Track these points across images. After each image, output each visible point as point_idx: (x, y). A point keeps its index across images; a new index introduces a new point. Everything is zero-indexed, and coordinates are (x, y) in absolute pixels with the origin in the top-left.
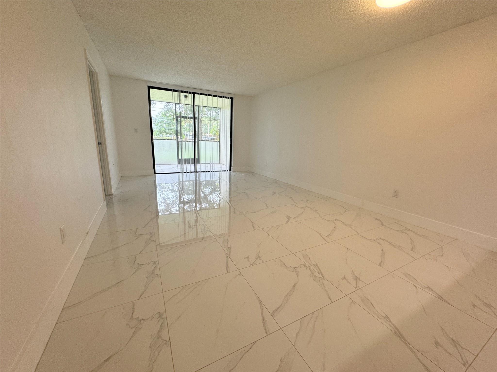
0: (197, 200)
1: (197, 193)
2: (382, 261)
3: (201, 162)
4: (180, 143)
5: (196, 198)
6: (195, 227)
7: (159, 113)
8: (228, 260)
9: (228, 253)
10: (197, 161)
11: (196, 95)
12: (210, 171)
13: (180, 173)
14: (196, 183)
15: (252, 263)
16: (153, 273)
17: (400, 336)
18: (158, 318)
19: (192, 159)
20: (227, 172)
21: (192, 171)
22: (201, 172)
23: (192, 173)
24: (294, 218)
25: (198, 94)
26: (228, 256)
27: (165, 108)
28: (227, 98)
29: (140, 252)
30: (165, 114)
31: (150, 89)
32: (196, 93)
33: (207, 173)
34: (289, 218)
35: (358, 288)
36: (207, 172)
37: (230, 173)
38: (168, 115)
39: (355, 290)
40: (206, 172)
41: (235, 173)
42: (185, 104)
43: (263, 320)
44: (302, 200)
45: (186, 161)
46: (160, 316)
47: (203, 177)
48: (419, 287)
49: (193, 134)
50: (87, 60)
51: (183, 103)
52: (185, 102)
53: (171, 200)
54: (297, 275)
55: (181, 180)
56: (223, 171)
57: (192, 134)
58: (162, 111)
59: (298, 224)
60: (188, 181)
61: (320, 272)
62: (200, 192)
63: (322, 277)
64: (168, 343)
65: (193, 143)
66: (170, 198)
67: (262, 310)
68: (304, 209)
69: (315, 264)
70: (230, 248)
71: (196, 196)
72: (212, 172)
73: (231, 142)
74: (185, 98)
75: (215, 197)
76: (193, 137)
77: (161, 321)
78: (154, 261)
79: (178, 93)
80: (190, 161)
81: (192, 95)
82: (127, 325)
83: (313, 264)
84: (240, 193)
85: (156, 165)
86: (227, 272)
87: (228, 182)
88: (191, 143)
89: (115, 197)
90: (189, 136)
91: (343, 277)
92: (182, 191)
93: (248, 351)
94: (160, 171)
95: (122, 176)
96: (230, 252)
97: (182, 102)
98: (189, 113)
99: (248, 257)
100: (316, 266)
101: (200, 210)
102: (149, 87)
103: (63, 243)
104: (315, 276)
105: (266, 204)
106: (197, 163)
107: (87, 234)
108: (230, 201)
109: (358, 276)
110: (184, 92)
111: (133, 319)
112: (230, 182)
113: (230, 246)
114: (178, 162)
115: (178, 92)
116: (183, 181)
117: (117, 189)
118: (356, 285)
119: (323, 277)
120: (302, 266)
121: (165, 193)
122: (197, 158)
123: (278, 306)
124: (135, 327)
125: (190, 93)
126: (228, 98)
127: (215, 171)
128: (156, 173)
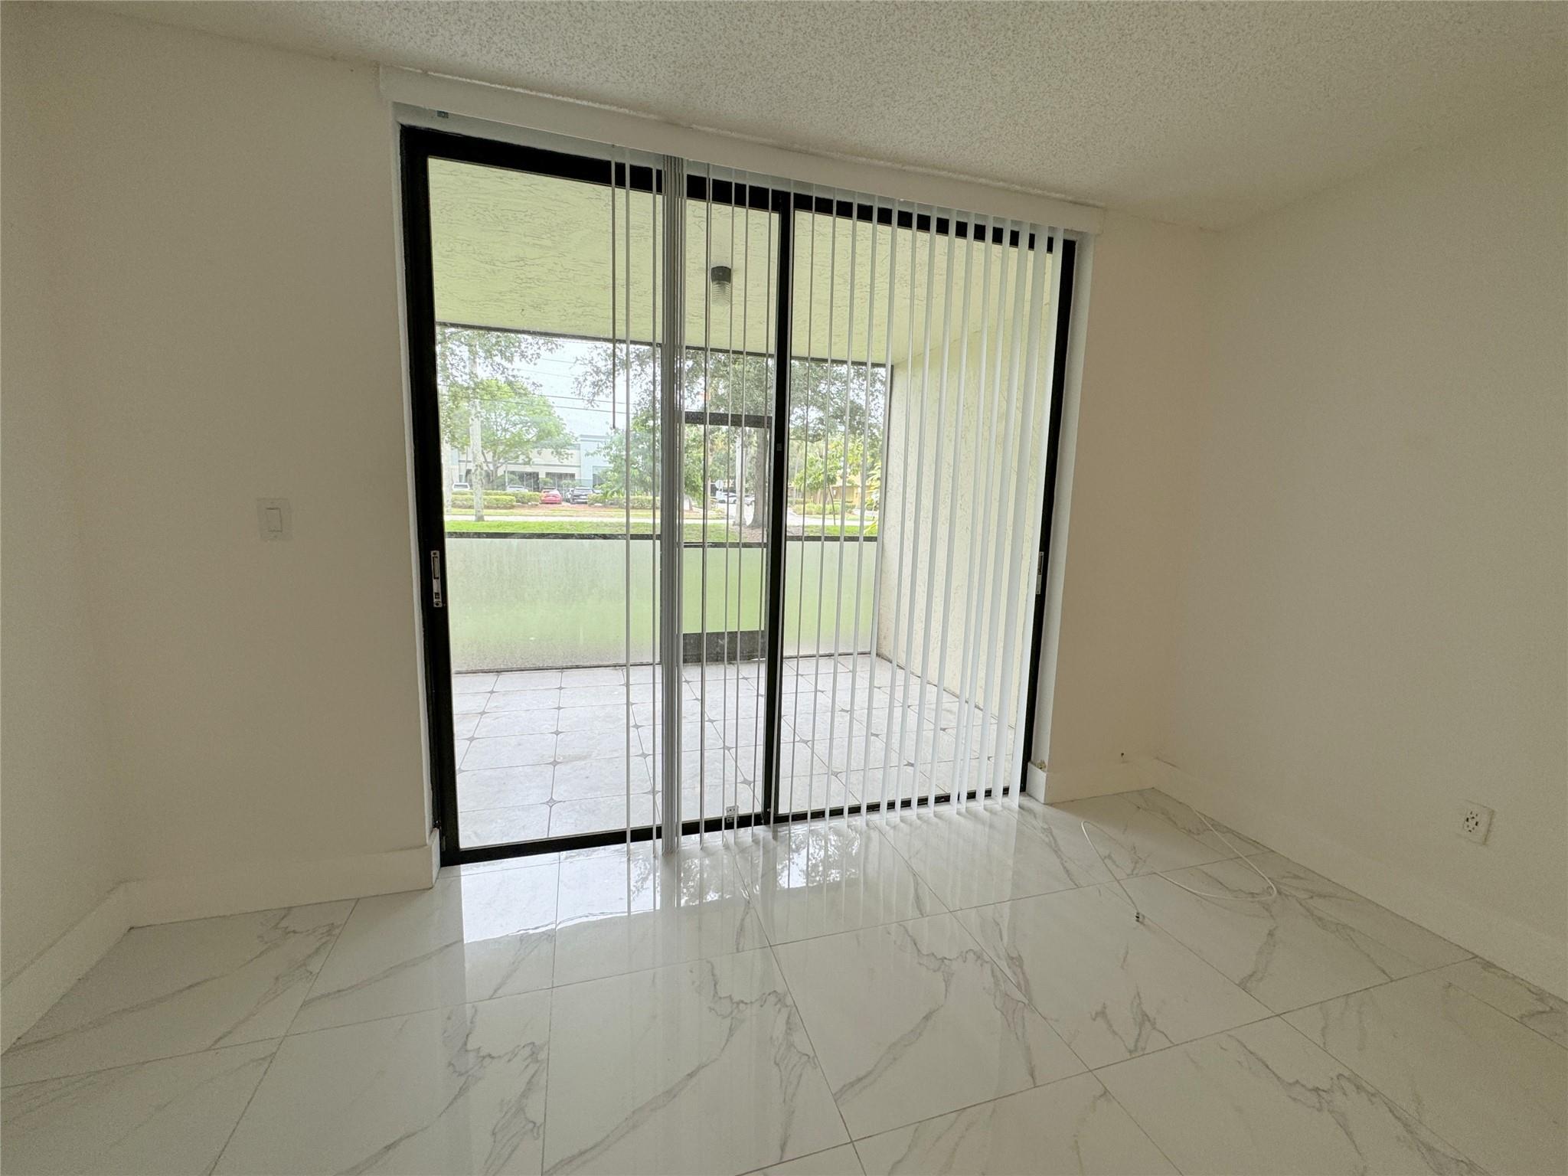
27: (643, 399)
52: (712, 335)
74: (714, 287)
79: (659, 198)
110: (710, 191)
115: (659, 190)
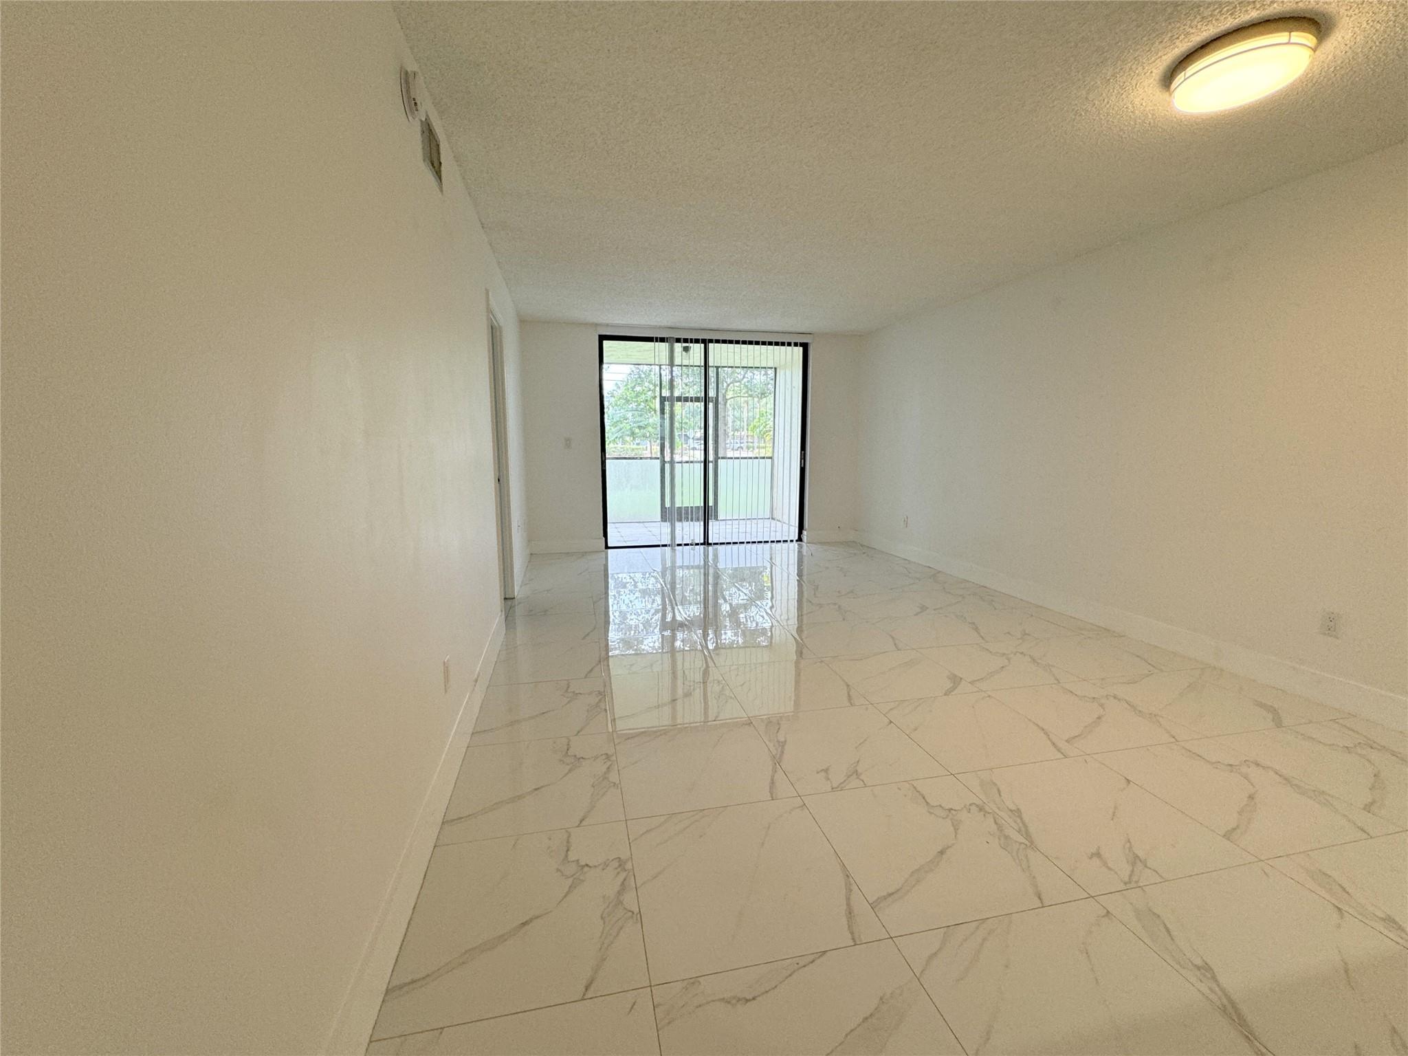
0: (709, 620)
1: (709, 603)
2: (1238, 827)
3: (721, 516)
4: (667, 466)
5: (705, 617)
6: (702, 685)
7: (617, 384)
8: (775, 771)
9: (777, 754)
10: (712, 513)
11: (711, 345)
12: (743, 543)
13: (666, 546)
14: (706, 575)
15: (835, 786)
16: (605, 778)
17: (1235, 1018)
18: (616, 869)
19: (698, 507)
20: (792, 544)
21: (697, 542)
22: (721, 544)
23: (696, 547)
24: (972, 683)
25: (718, 341)
26: (777, 761)
28: (793, 344)
29: (578, 732)
30: (633, 388)
31: (604, 342)
32: (711, 341)
33: (736, 546)
34: (956, 680)
35: (1133, 885)
36: (737, 543)
37: (800, 547)
38: (638, 389)
39: (1122, 887)
40: (734, 543)
41: (813, 547)
42: (684, 366)
43: (850, 913)
44: (1008, 633)
45: (684, 514)
46: (620, 865)
47: (727, 559)
48: (1351, 911)
49: (703, 435)
50: (489, 311)
51: (680, 364)
53: (640, 618)
54: (955, 829)
55: (669, 564)
56: (780, 541)
57: (700, 433)
58: (626, 380)
59: (983, 698)
60: (688, 567)
61: (1023, 829)
62: (716, 598)
63: (1027, 842)
64: (638, 916)
65: (703, 464)
66: (639, 611)
67: (849, 891)
68: (1009, 660)
69: (1013, 809)
70: (782, 744)
71: (706, 608)
72: (750, 545)
73: (803, 461)
75: (759, 617)
76: (703, 442)
77: (623, 875)
78: (607, 754)
80: (692, 514)
81: (703, 345)
82: (558, 870)
83: (1008, 808)
84: (821, 606)
85: (608, 525)
86: (772, 797)
87: (792, 573)
88: (695, 464)
89: (520, 603)
90: (691, 440)
91: (1094, 851)
92: (670, 594)
93: (804, 966)
94: (618, 541)
95: (531, 554)
96: (783, 752)
97: (677, 361)
98: (693, 381)
99: (826, 771)
100: (1017, 813)
101: (716, 648)
102: (602, 338)
103: (446, 691)
104: (1007, 837)
105: (893, 638)
106: (710, 517)
107: (476, 681)
108: (800, 630)
109: (1141, 854)
111: (569, 862)
112: (800, 574)
113: (783, 740)
114: (662, 518)
116: (673, 568)
117: (523, 584)
118: (1130, 876)
119: (1032, 842)
120: (973, 808)
121: (626, 598)
122: (711, 503)
123: (891, 890)
124: (572, 876)
125: (697, 341)
126: (796, 344)
127: (759, 542)
128: (609, 545)
